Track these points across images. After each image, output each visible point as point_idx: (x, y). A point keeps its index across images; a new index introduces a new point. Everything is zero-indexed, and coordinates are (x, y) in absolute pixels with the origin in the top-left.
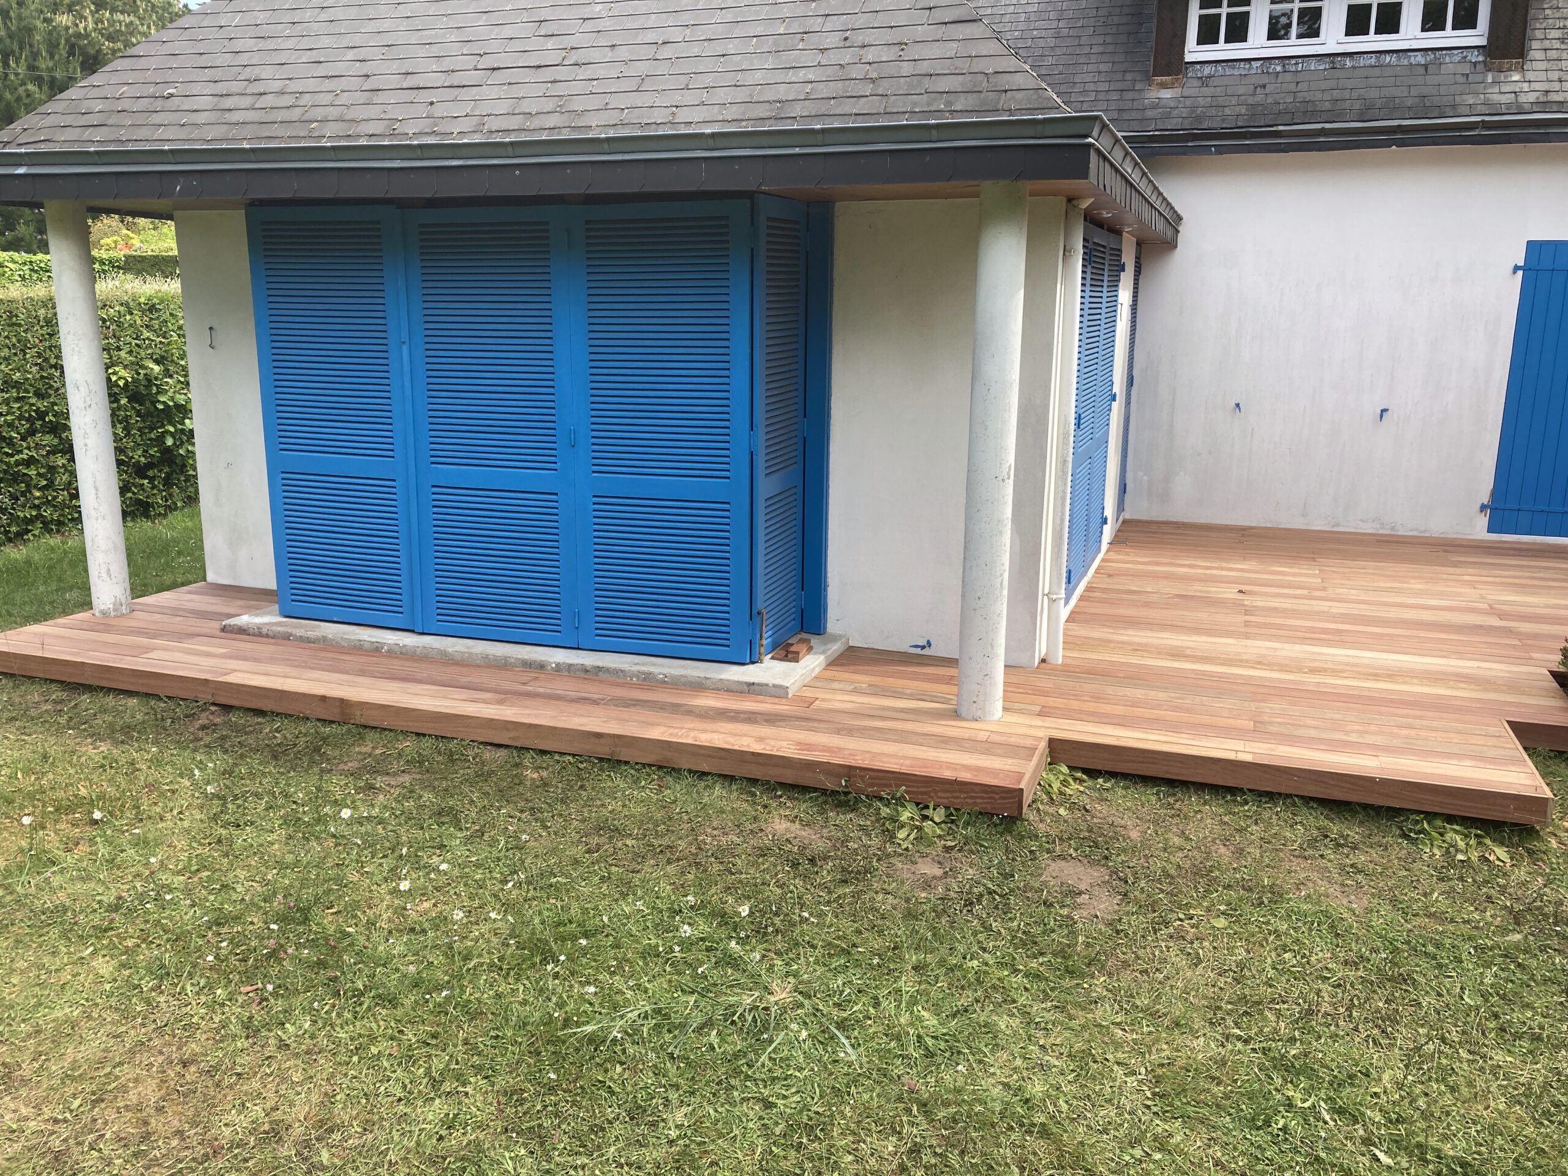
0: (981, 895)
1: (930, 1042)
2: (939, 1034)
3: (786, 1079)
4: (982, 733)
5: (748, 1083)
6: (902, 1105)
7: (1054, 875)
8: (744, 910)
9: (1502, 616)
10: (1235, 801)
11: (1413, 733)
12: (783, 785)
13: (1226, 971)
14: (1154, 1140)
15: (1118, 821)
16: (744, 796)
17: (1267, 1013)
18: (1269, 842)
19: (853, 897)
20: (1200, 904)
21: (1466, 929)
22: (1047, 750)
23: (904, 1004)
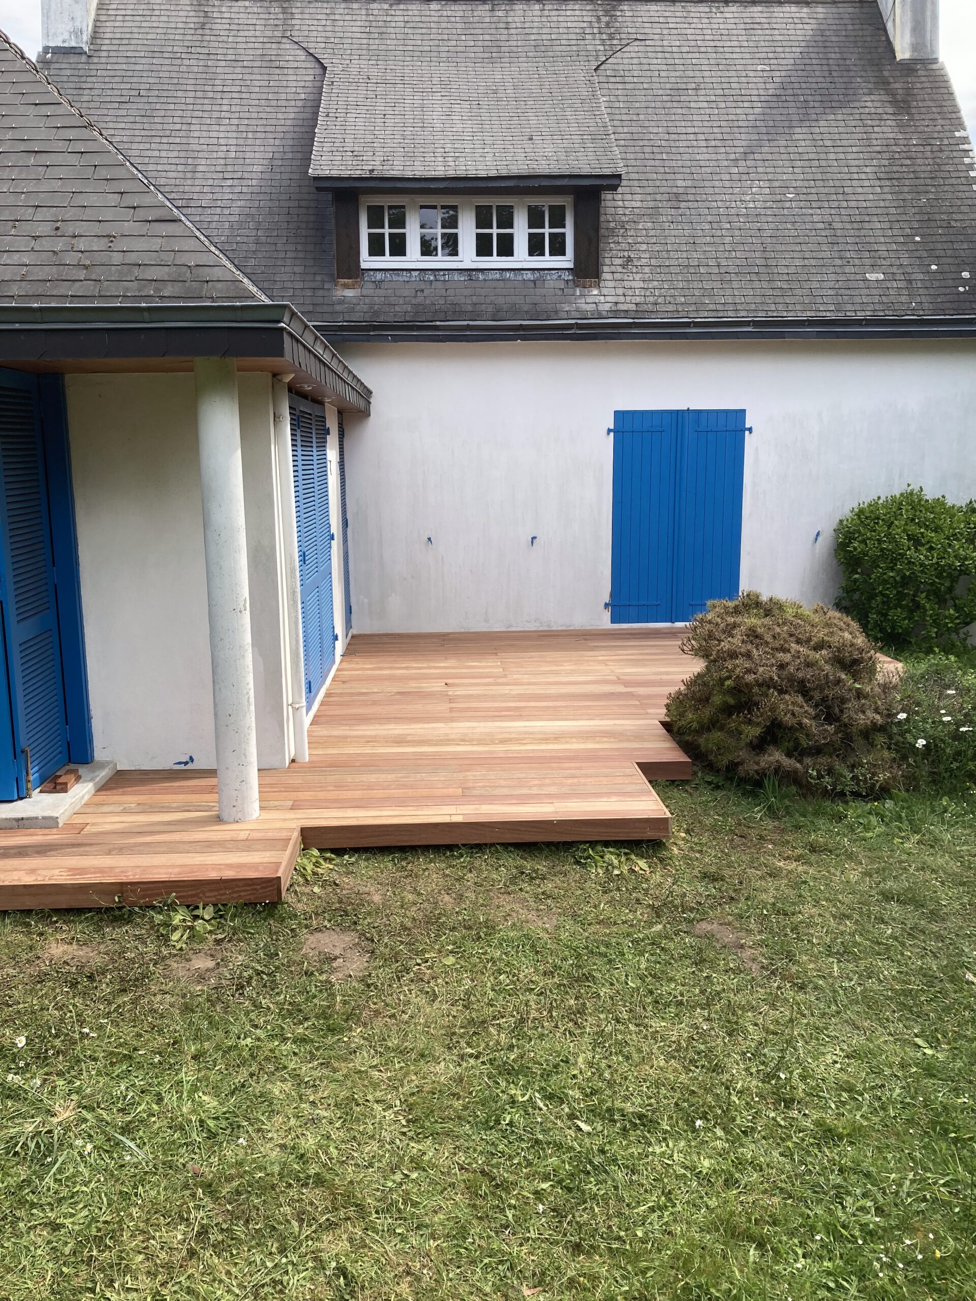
0: (251, 978)
1: (211, 1123)
2: (220, 1114)
3: (72, 1197)
4: (243, 833)
5: (34, 1211)
6: (188, 1192)
7: (313, 946)
8: (21, 1041)
9: (626, 684)
10: (453, 856)
11: (575, 780)
12: (57, 911)
13: (457, 1001)
14: (411, 1162)
15: (363, 889)
16: (19, 928)
17: (491, 1029)
18: (481, 886)
19: (132, 1003)
20: (433, 948)
21: (625, 928)
22: (300, 838)
23: (185, 1094)
